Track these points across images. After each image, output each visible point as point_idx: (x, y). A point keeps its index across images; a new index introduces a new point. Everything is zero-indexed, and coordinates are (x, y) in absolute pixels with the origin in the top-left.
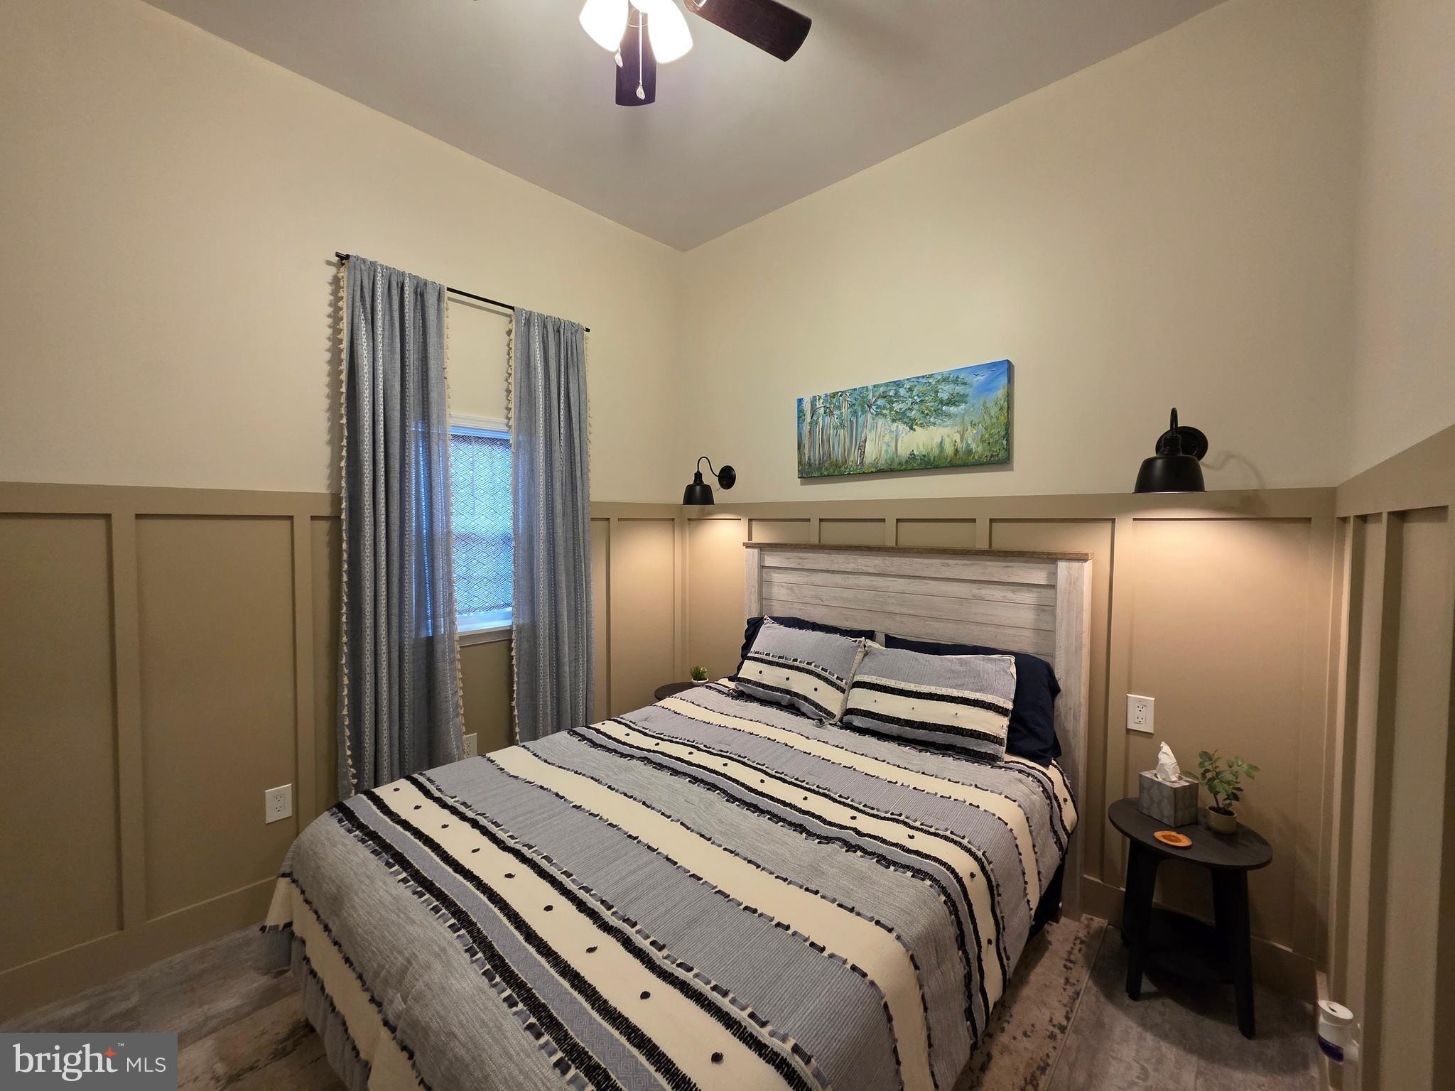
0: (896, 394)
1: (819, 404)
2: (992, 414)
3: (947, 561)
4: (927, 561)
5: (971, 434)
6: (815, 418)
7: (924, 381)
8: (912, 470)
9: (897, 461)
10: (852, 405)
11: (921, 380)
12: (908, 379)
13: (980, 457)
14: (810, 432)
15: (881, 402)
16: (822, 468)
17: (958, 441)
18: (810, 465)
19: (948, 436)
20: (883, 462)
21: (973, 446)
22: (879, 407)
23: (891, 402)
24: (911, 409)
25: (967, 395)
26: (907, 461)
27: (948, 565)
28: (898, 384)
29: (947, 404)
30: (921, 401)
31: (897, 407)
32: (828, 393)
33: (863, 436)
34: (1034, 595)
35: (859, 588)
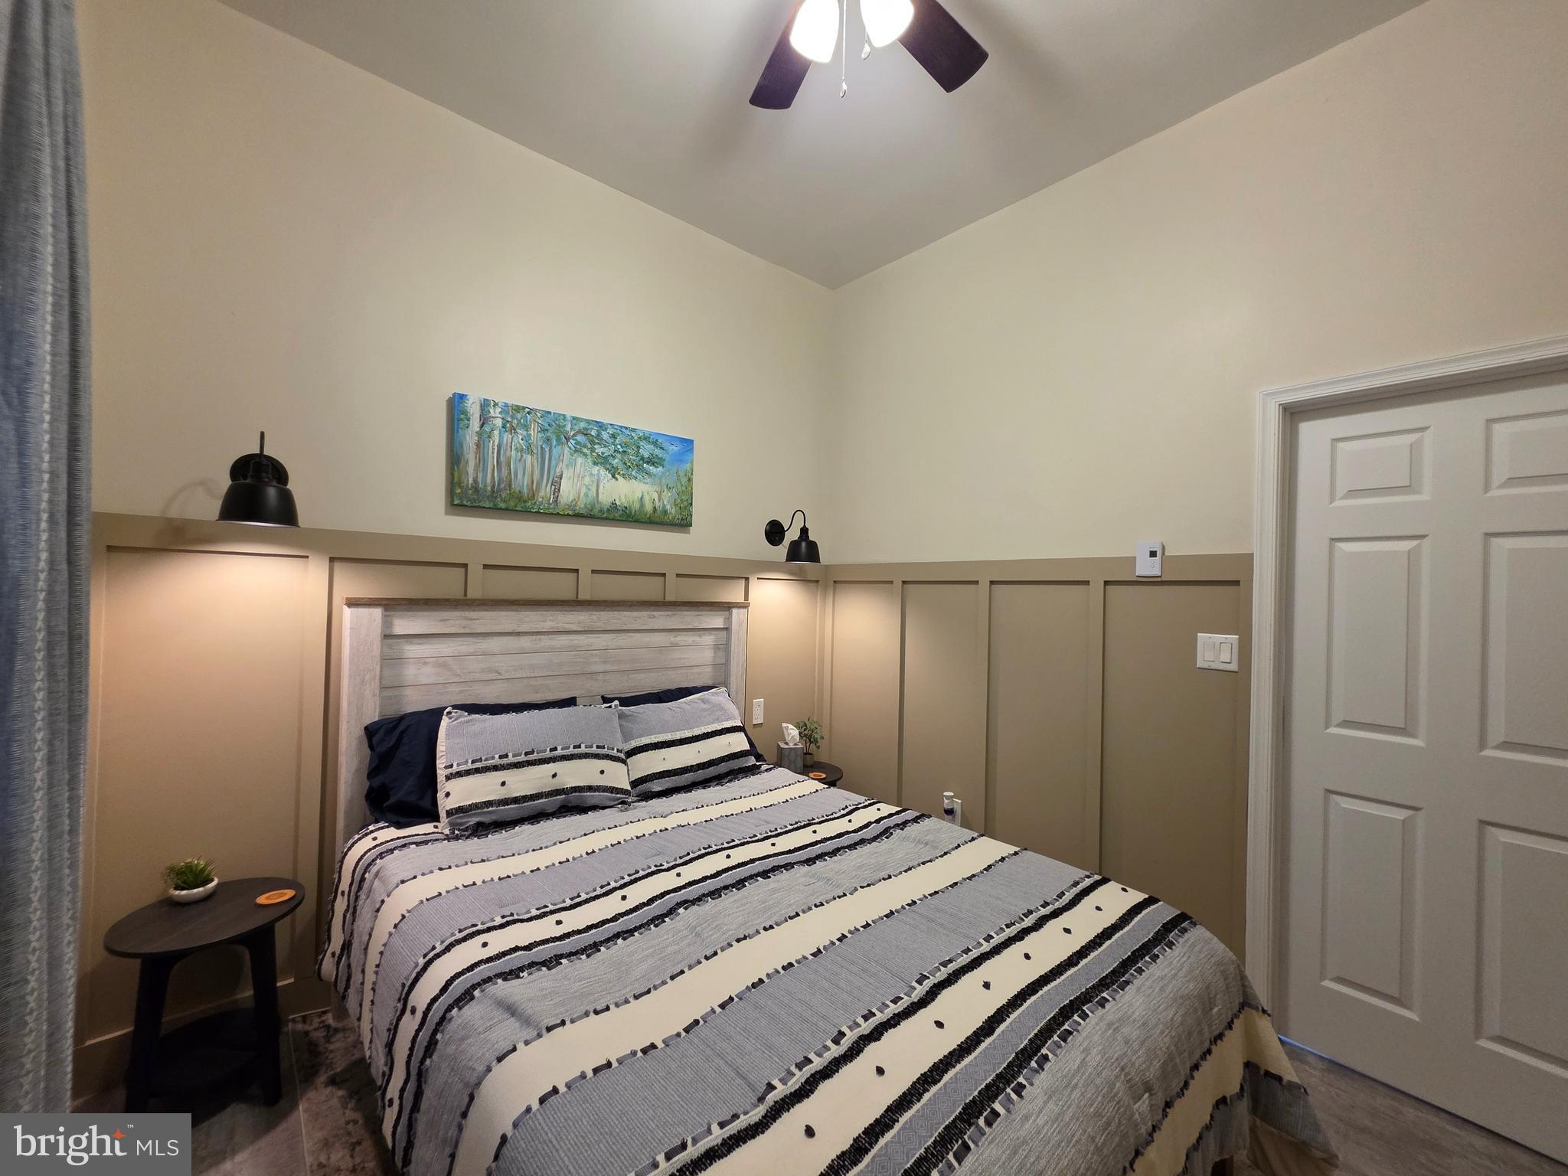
0: (598, 435)
1: (495, 412)
2: (683, 483)
3: (653, 613)
4: (635, 614)
5: (667, 495)
6: (487, 428)
7: (627, 432)
8: (613, 519)
9: (598, 507)
10: (544, 430)
11: (624, 430)
12: (611, 425)
13: (674, 518)
14: (478, 445)
15: (580, 438)
16: (496, 498)
17: (656, 499)
18: (476, 489)
19: (648, 493)
20: (582, 506)
21: (668, 507)
22: (578, 443)
23: (592, 443)
24: (614, 457)
25: (665, 460)
26: (608, 510)
27: (654, 617)
28: (601, 426)
29: (648, 463)
30: (624, 452)
31: (599, 449)
32: (510, 402)
33: (558, 470)
34: (713, 637)
35: (553, 650)
